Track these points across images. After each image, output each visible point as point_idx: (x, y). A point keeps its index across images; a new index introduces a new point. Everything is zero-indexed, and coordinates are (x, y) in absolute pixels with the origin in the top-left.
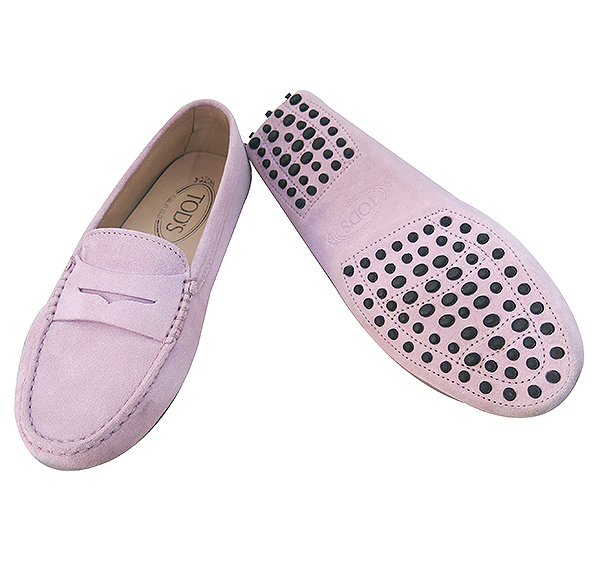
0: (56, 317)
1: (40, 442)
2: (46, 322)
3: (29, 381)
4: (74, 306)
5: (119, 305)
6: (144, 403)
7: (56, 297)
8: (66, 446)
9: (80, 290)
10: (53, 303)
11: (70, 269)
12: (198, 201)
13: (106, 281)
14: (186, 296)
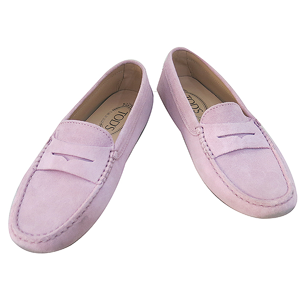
0: (38, 168)
1: (21, 235)
2: (32, 171)
3: (19, 202)
4: (49, 162)
5: (73, 161)
6: (82, 217)
7: (39, 158)
8: (35, 237)
9: (53, 154)
10: (37, 160)
11: (48, 143)
12: (124, 115)
13: (68, 149)
14: (111, 159)
